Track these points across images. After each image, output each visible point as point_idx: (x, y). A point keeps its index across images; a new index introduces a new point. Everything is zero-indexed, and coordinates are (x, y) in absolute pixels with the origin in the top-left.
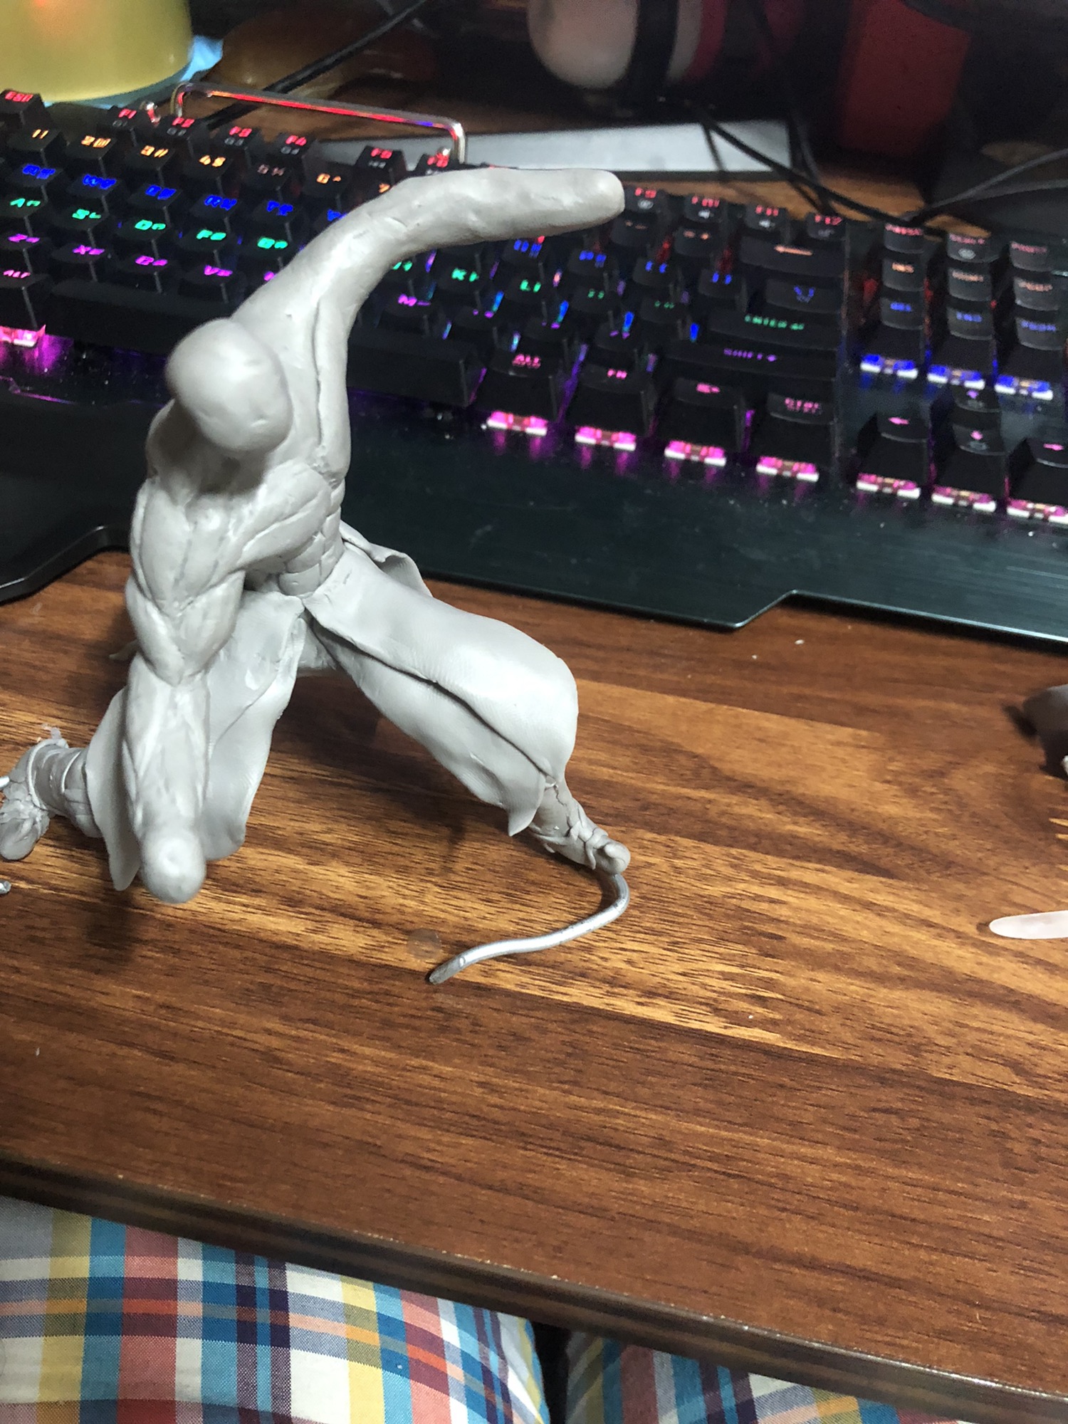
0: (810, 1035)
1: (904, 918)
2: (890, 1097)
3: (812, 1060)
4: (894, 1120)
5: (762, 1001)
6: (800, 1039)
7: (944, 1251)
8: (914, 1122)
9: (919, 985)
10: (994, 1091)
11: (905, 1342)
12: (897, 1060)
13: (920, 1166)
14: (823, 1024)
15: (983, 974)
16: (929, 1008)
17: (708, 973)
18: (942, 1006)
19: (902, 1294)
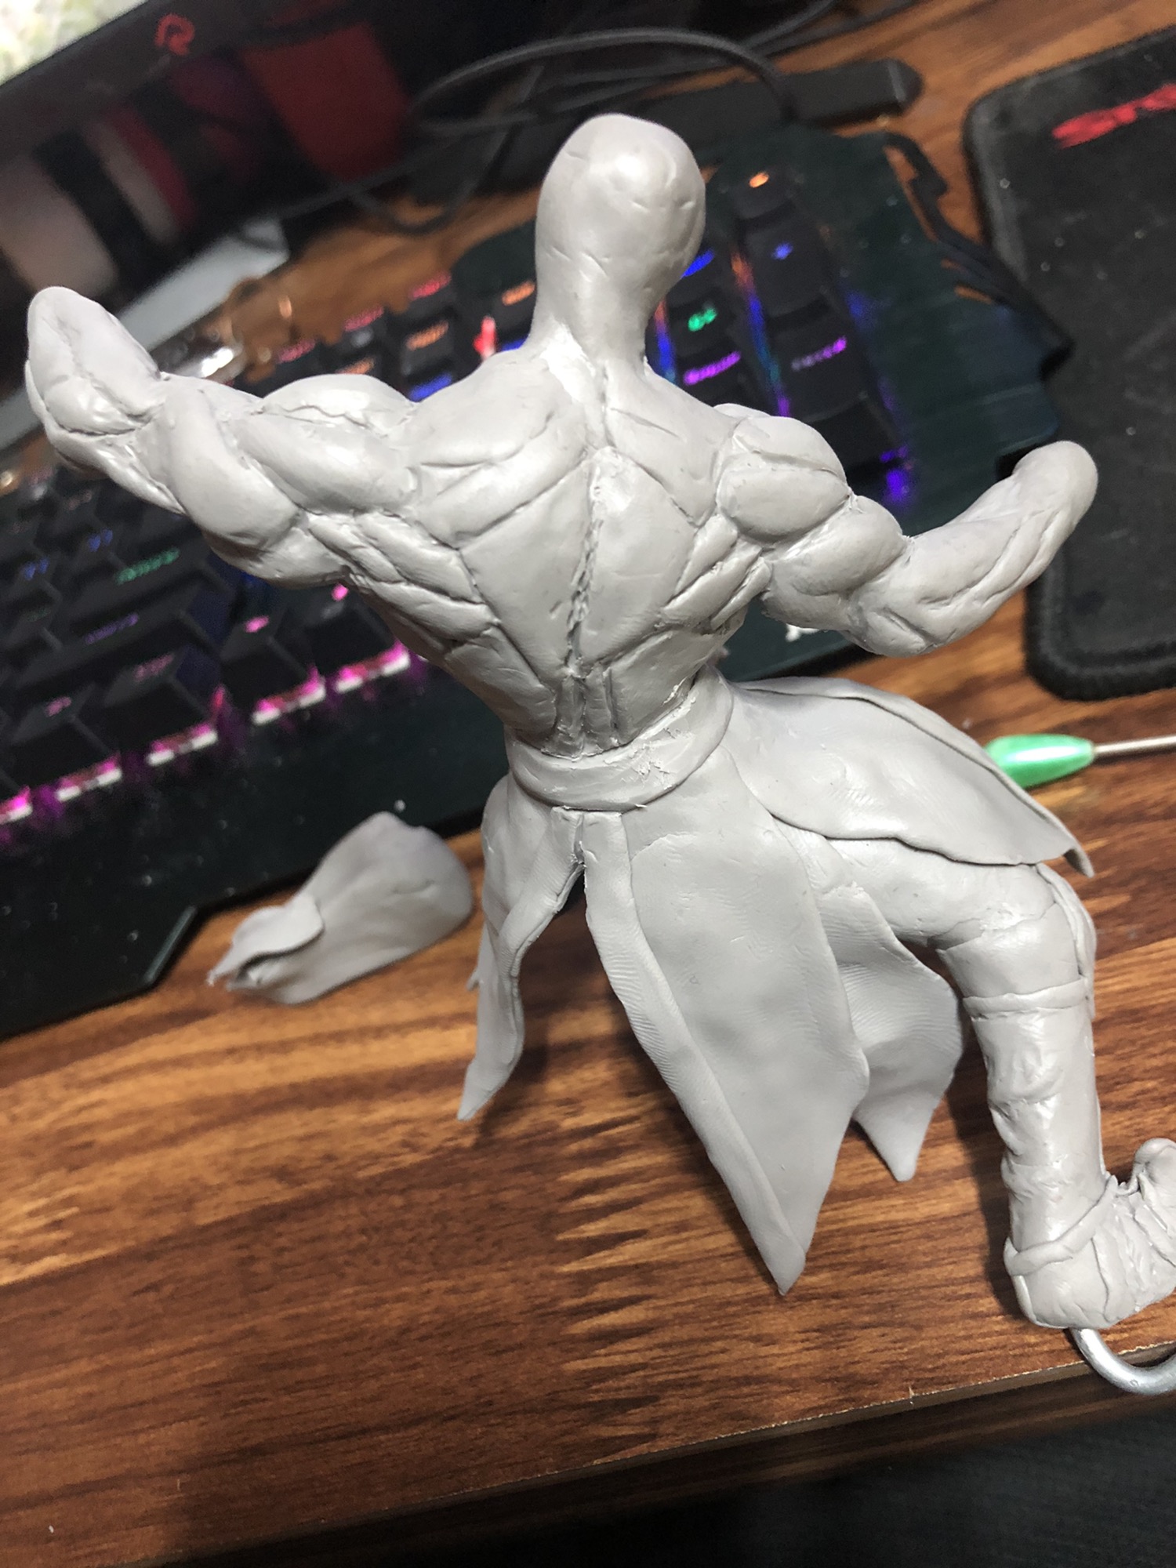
0: (96, 1239)
1: (209, 1058)
2: (152, 1272)
3: (87, 1268)
4: (151, 1296)
5: (57, 1225)
6: (84, 1248)
7: (164, 1424)
8: (168, 1289)
9: (208, 1127)
10: (253, 1214)
11: (105, 1546)
12: (167, 1225)
13: (164, 1337)
14: (107, 1222)
15: (272, 1080)
16: (214, 1149)
17: (15, 1221)
18: (224, 1141)
19: (112, 1494)
